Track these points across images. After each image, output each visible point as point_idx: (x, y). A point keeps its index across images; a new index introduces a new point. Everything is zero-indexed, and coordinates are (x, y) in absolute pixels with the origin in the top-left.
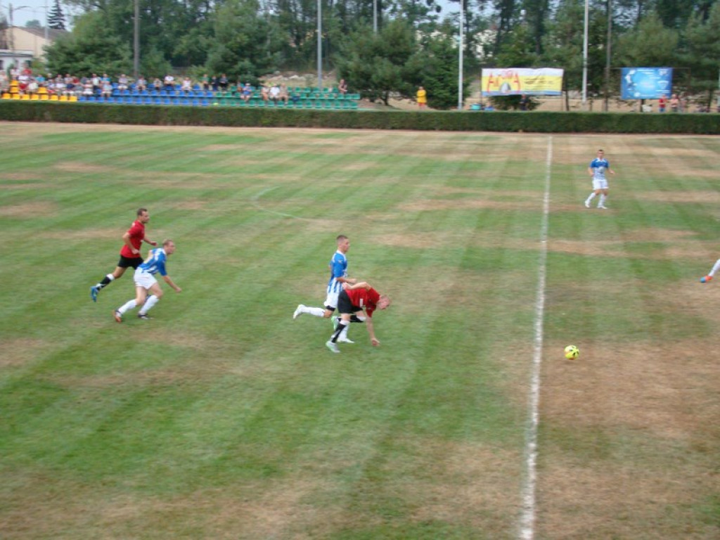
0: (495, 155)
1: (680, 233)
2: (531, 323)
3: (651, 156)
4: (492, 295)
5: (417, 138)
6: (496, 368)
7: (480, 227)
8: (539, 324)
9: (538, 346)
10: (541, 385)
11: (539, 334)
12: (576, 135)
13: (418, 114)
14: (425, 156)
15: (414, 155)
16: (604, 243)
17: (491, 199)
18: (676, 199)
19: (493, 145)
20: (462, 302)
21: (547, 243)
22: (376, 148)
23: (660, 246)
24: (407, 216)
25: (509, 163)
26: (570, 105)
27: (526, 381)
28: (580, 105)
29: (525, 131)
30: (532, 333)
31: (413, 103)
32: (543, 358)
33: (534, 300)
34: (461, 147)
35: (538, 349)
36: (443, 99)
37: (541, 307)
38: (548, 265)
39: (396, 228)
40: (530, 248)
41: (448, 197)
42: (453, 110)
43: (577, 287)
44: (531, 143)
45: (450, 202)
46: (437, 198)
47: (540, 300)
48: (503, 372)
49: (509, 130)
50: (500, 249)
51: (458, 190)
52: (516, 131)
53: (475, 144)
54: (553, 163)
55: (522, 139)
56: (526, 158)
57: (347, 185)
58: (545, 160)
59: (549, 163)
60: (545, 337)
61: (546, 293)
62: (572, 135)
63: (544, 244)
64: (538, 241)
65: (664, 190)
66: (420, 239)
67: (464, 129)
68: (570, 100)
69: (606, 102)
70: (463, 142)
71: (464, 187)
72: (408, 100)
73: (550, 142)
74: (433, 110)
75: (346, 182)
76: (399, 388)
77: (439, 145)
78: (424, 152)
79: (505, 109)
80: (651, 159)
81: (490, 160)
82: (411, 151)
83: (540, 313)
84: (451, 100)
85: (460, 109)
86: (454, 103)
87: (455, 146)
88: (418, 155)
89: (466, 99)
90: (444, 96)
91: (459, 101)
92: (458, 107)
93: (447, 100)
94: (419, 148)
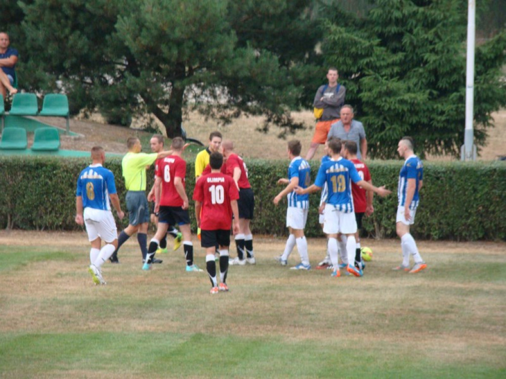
15: (294, 338)
31: (274, 129)
36: (399, 117)
67: (486, 235)
72: (259, 120)
78: (331, 326)
82: (278, 320)
84: (431, 120)
85: (472, 156)
86: (444, 130)
87: (452, 300)
88: (309, 336)
89: (494, 114)
90: (402, 102)
91: (463, 122)
92: (463, 148)
93: (414, 119)
94: (313, 311)
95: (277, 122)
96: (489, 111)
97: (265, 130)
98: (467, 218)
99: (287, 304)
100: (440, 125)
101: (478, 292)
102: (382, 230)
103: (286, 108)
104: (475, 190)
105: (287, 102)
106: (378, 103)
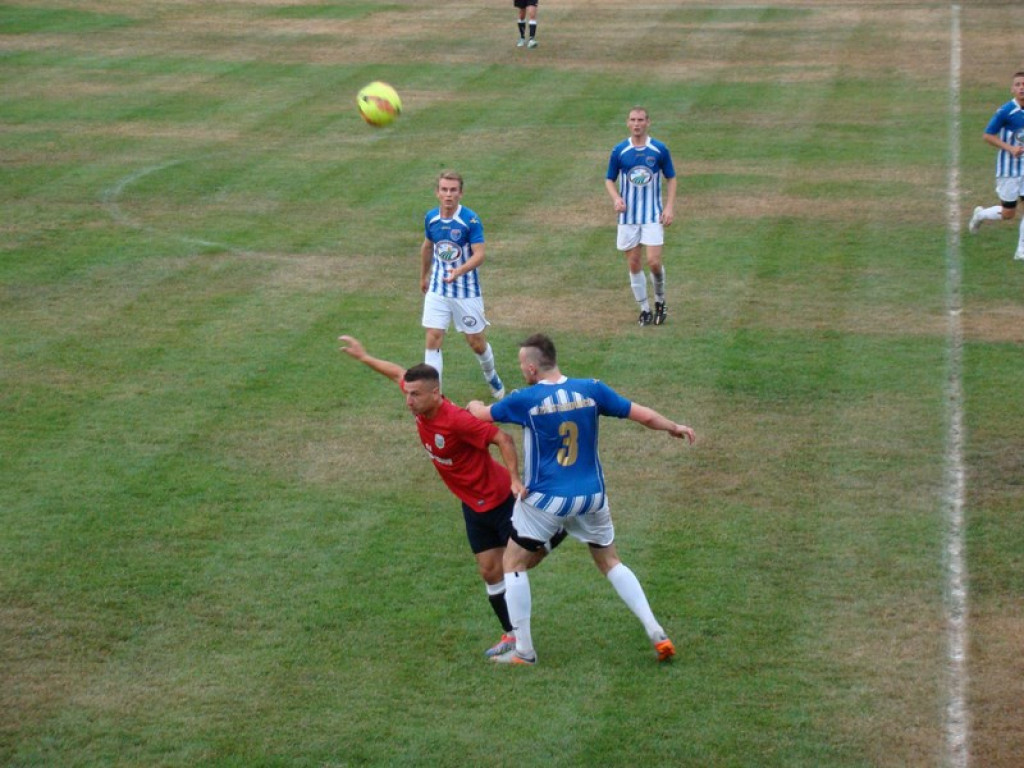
0: (795, 64)
2: (934, 547)
4: (815, 466)
6: (839, 678)
7: (766, 274)
8: (955, 548)
9: (956, 615)
10: (977, 726)
11: (957, 581)
14: (597, 67)
17: (792, 192)
19: (790, 34)
20: (729, 488)
21: (964, 314)
22: (454, 46)
24: (556, 243)
25: (839, 85)
27: (933, 717)
30: (936, 574)
32: (975, 649)
33: (938, 481)
34: (698, 40)
35: (959, 622)
37: (959, 502)
38: (967, 380)
39: (526, 280)
40: (916, 330)
44: (901, 26)
47: (954, 481)
48: (863, 691)
50: (829, 336)
51: (700, 167)
53: (738, 31)
54: (967, 82)
56: (889, 71)
57: (379, 155)
58: (944, 75)
59: (955, 85)
60: (978, 588)
61: (969, 460)
63: (953, 319)
64: (939, 311)
66: (597, 310)
70: (704, 26)
71: (711, 157)
73: (956, 22)
75: (375, 147)
76: (567, 739)
77: (632, 35)
81: (785, 78)
83: (958, 519)
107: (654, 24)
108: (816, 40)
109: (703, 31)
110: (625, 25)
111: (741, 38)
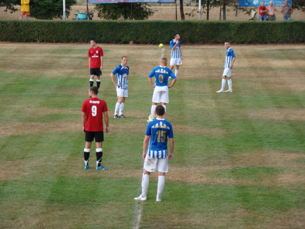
1: (293, 156)
3: (270, 69)
5: (15, 51)
12: (191, 47)
13: (16, 24)
14: (21, 71)
15: (9, 71)
16: (211, 168)
18: (293, 118)
23: (271, 171)
26: (185, 12)
28: (195, 12)
29: (136, 43)
31: (9, 11)
34: (63, 61)
36: (45, 7)
40: (129, 176)
41: (43, 120)
42: (55, 20)
43: (176, 220)
45: (43, 125)
46: (30, 120)
49: (118, 42)
51: (56, 111)
52: (126, 43)
53: (79, 58)
55: (132, 52)
62: (187, 47)
65: (280, 107)
67: (68, 41)
68: (185, 7)
69: (224, 9)
70: (66, 55)
72: (5, 8)
74: (33, 19)
77: (38, 59)
78: (21, 67)
79: (115, 18)
80: (271, 72)
84: (54, 8)
85: (65, 18)
86: (58, 11)
87: (57, 60)
88: (13, 70)
89: (71, 7)
90: (45, 3)
91: (62, 9)
92: (63, 16)
93: (49, 8)
94: (16, 63)
95: (9, 9)
96: (70, 6)
97: (6, 11)
98: (63, 36)
99: (8, 61)
100: (56, 10)
101: (63, 57)
102: (39, 40)
103: (12, 5)
104: (65, 28)
105: (12, 3)
106: (39, 3)
107: (47, 54)
108: (110, 61)
109: (66, 57)
110: (36, 55)
111: (81, 60)
